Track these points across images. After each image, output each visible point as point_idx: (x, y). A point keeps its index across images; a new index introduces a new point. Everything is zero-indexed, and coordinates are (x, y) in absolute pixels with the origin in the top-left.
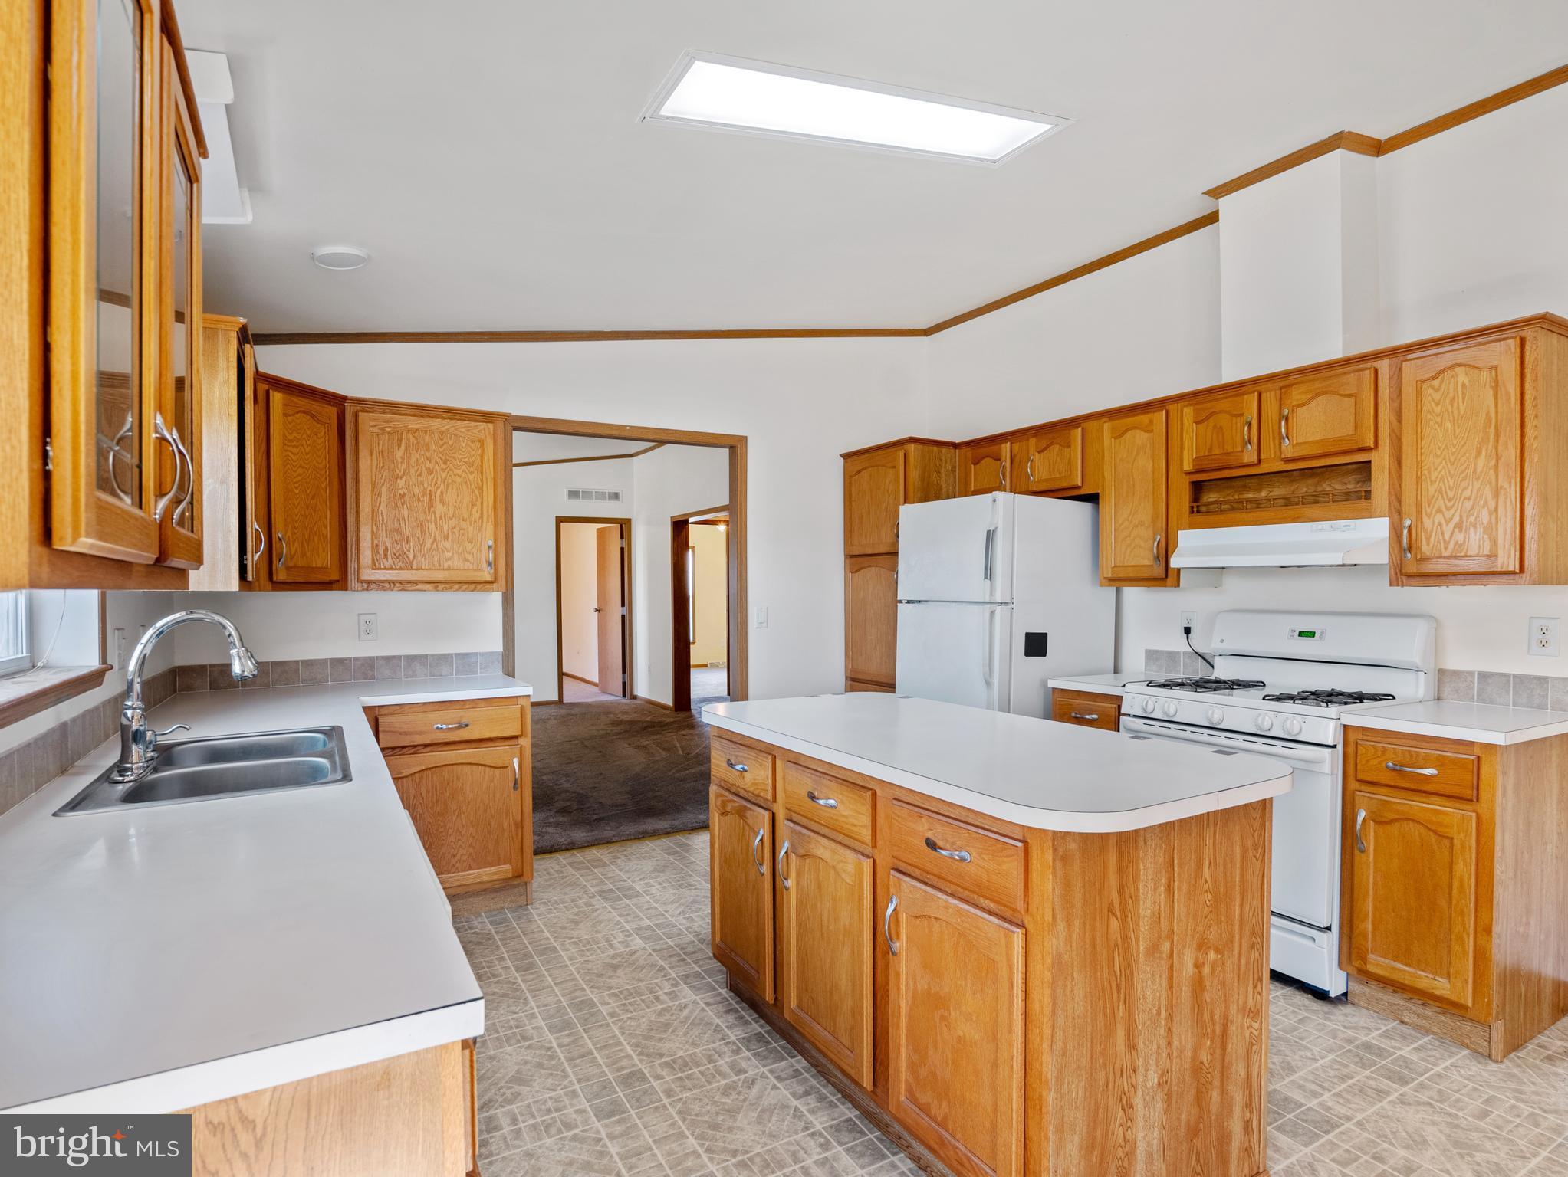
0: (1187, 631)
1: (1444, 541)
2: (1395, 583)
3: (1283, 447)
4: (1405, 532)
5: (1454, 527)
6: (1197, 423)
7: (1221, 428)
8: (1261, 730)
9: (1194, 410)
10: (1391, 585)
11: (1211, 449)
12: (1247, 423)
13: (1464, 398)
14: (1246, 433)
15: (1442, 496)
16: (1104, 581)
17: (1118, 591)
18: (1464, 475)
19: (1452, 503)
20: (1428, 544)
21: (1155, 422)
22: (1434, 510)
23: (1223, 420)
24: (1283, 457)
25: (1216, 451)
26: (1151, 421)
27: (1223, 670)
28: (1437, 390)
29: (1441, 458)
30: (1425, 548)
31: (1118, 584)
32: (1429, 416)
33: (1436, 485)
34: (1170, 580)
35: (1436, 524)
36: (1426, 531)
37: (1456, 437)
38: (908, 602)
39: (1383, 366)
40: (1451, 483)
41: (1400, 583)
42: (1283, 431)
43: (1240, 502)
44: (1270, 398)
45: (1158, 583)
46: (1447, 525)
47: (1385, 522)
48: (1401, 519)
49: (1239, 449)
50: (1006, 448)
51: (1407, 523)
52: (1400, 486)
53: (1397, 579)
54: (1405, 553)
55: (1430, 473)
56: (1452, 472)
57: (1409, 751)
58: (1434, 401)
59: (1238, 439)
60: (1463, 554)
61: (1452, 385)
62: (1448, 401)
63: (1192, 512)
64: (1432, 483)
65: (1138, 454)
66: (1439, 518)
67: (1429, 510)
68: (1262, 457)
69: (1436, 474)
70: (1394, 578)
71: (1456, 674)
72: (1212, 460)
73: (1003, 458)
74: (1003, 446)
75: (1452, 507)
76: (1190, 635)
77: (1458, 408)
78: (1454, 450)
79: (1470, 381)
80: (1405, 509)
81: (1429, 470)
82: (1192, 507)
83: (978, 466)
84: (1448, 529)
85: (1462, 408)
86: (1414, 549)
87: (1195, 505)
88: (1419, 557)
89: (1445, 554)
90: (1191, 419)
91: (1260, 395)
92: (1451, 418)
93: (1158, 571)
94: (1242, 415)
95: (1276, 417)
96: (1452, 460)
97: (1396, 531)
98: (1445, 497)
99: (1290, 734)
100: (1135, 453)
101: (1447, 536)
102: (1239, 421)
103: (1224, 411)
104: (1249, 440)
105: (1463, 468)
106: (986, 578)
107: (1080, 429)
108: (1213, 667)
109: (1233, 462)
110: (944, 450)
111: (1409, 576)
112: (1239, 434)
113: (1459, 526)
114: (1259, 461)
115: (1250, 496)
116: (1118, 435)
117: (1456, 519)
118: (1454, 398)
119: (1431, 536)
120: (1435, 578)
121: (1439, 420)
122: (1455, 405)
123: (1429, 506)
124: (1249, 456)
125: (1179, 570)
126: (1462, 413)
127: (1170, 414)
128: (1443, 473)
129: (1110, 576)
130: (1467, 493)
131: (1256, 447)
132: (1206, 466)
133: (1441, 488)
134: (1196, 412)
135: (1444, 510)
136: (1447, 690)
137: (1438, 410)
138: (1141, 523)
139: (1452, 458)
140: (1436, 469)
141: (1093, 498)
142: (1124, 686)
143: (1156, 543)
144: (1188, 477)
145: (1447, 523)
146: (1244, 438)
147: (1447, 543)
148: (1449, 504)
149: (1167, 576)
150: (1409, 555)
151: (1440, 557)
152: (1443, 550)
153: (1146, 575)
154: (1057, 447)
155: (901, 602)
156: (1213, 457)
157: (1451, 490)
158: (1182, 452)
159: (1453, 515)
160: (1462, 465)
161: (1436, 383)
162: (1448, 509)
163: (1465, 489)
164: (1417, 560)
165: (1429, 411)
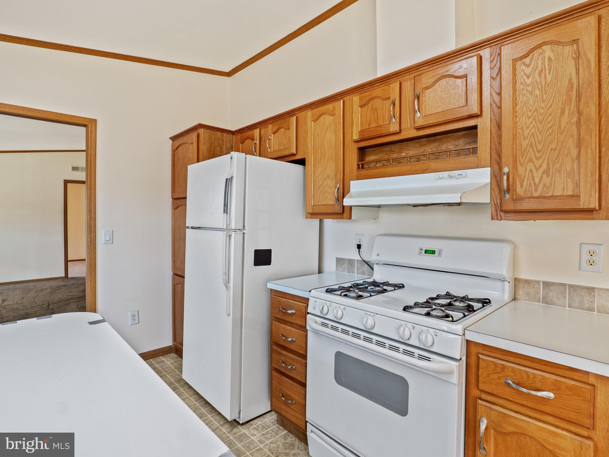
0: (359, 247)
1: (535, 184)
2: (495, 217)
3: (416, 119)
4: (505, 177)
5: (543, 173)
6: (362, 106)
7: (376, 109)
8: (402, 338)
9: (359, 98)
10: (492, 219)
11: (370, 124)
12: (392, 102)
13: (550, 70)
14: (391, 109)
15: (533, 149)
16: (308, 215)
17: (321, 222)
18: (550, 131)
19: (541, 154)
20: (522, 187)
21: (336, 108)
22: (526, 160)
23: (377, 103)
24: (416, 125)
25: (373, 125)
26: (334, 108)
27: (379, 276)
28: (528, 66)
29: (531, 119)
30: (520, 191)
31: (321, 217)
32: (522, 86)
33: (527, 141)
34: (346, 214)
35: (528, 171)
36: (520, 177)
37: (543, 102)
38: (192, 228)
39: (486, 53)
40: (540, 138)
41: (499, 218)
42: (416, 107)
43: (388, 160)
44: (408, 85)
45: (338, 216)
46: (537, 171)
47: (487, 171)
48: (500, 169)
49: (387, 122)
50: (257, 132)
51: (506, 170)
52: (500, 144)
53: (497, 214)
54: (505, 194)
55: (523, 131)
56: (541, 129)
57: (526, 372)
58: (525, 74)
59: (387, 116)
60: (550, 194)
61: (540, 62)
62: (537, 73)
63: (359, 168)
64: (525, 139)
65: (327, 130)
66: (530, 166)
67: (522, 160)
68: (402, 128)
69: (528, 131)
70: (494, 214)
71: (528, 282)
72: (370, 131)
73: (255, 139)
74: (255, 131)
75: (540, 157)
76: (361, 250)
77: (545, 78)
78: (542, 111)
79: (555, 56)
80: (504, 159)
81: (522, 129)
82: (359, 165)
83: (243, 144)
84: (537, 175)
85: (549, 78)
86: (511, 191)
87: (360, 163)
88: (514, 197)
89: (535, 195)
90: (358, 104)
91: (400, 84)
92: (540, 87)
93: (338, 209)
94: (389, 98)
95: (411, 98)
96: (541, 121)
97: (496, 177)
98: (535, 149)
99: (424, 345)
100: (325, 130)
101: (537, 181)
102: (388, 102)
103: (377, 97)
104: (394, 115)
105: (550, 125)
106: (224, 212)
107: (295, 117)
108: (373, 270)
109: (384, 131)
110: (225, 135)
111: (506, 212)
112: (387, 112)
113: (547, 172)
114: (400, 130)
115: (395, 156)
116: (316, 119)
117: (544, 167)
118: (542, 70)
119: (524, 181)
120: (526, 214)
121: (530, 89)
122: (543, 76)
123: (522, 157)
124: (394, 128)
125: (351, 207)
126: (548, 81)
127: (346, 103)
128: (533, 130)
129: (311, 211)
130: (553, 146)
131: (398, 120)
132: (367, 135)
133: (532, 143)
134: (361, 99)
135: (535, 160)
136: (521, 293)
137: (528, 81)
138: (328, 177)
139: (541, 118)
140: (528, 128)
141: (302, 162)
142: (310, 291)
143: (337, 189)
144: (356, 144)
145: (537, 169)
146: (390, 114)
147: (537, 186)
148: (539, 155)
149: (343, 212)
150: (507, 196)
151: (532, 197)
152: (534, 191)
153: (331, 211)
154: (282, 130)
155: (188, 228)
156: (371, 129)
157: (540, 144)
158: (352, 128)
159: (542, 164)
160: (549, 123)
161: (527, 60)
162: (538, 159)
163: (552, 142)
164: (514, 200)
165: (522, 83)
